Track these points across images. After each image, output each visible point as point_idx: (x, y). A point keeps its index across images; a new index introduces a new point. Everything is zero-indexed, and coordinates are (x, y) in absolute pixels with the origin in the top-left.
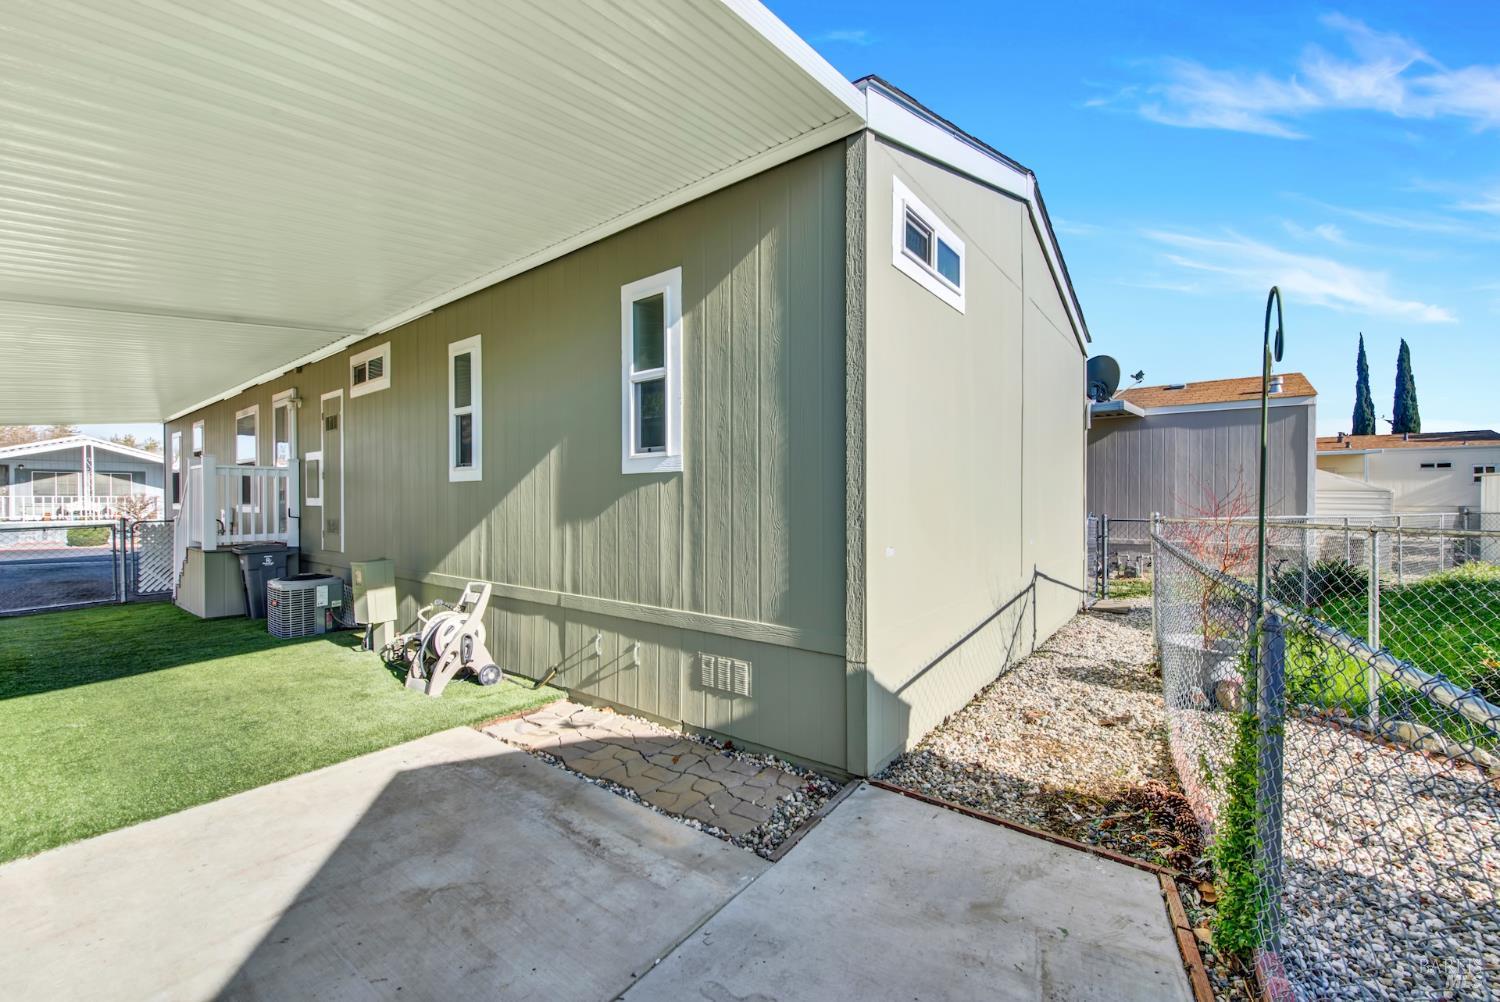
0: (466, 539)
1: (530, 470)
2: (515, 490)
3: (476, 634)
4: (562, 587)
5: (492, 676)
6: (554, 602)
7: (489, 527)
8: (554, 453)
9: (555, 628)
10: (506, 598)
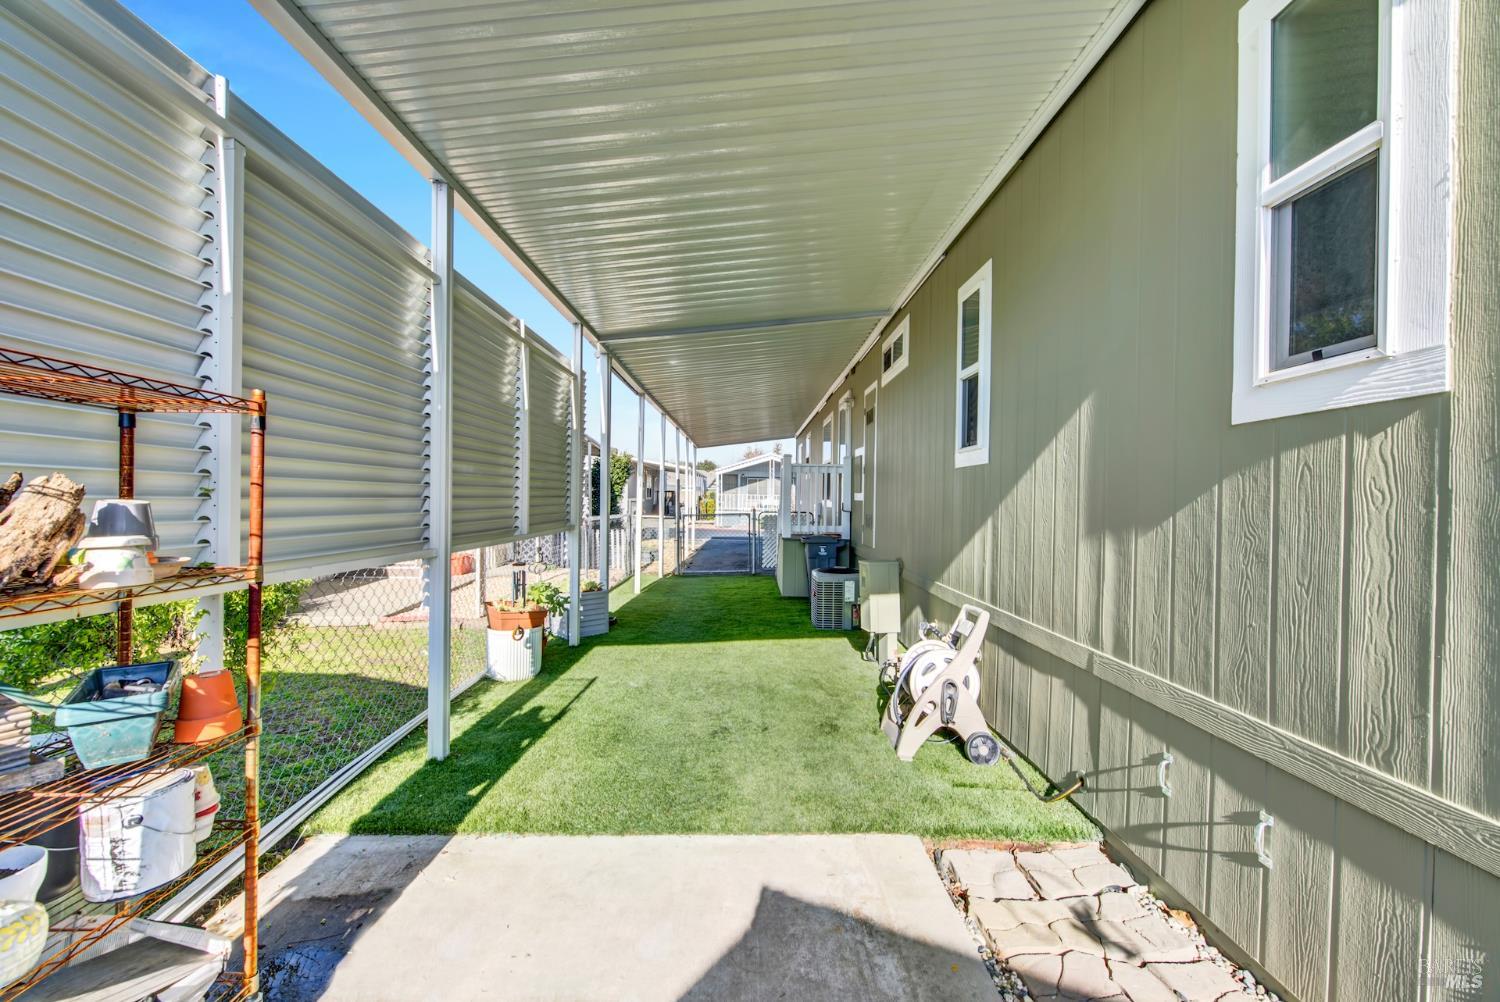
0: (970, 544)
1: (1050, 440)
2: (1028, 475)
3: (966, 683)
4: (1095, 639)
5: (984, 751)
6: (1082, 663)
7: (995, 528)
8: (1086, 407)
9: (1082, 712)
10: (1014, 636)
